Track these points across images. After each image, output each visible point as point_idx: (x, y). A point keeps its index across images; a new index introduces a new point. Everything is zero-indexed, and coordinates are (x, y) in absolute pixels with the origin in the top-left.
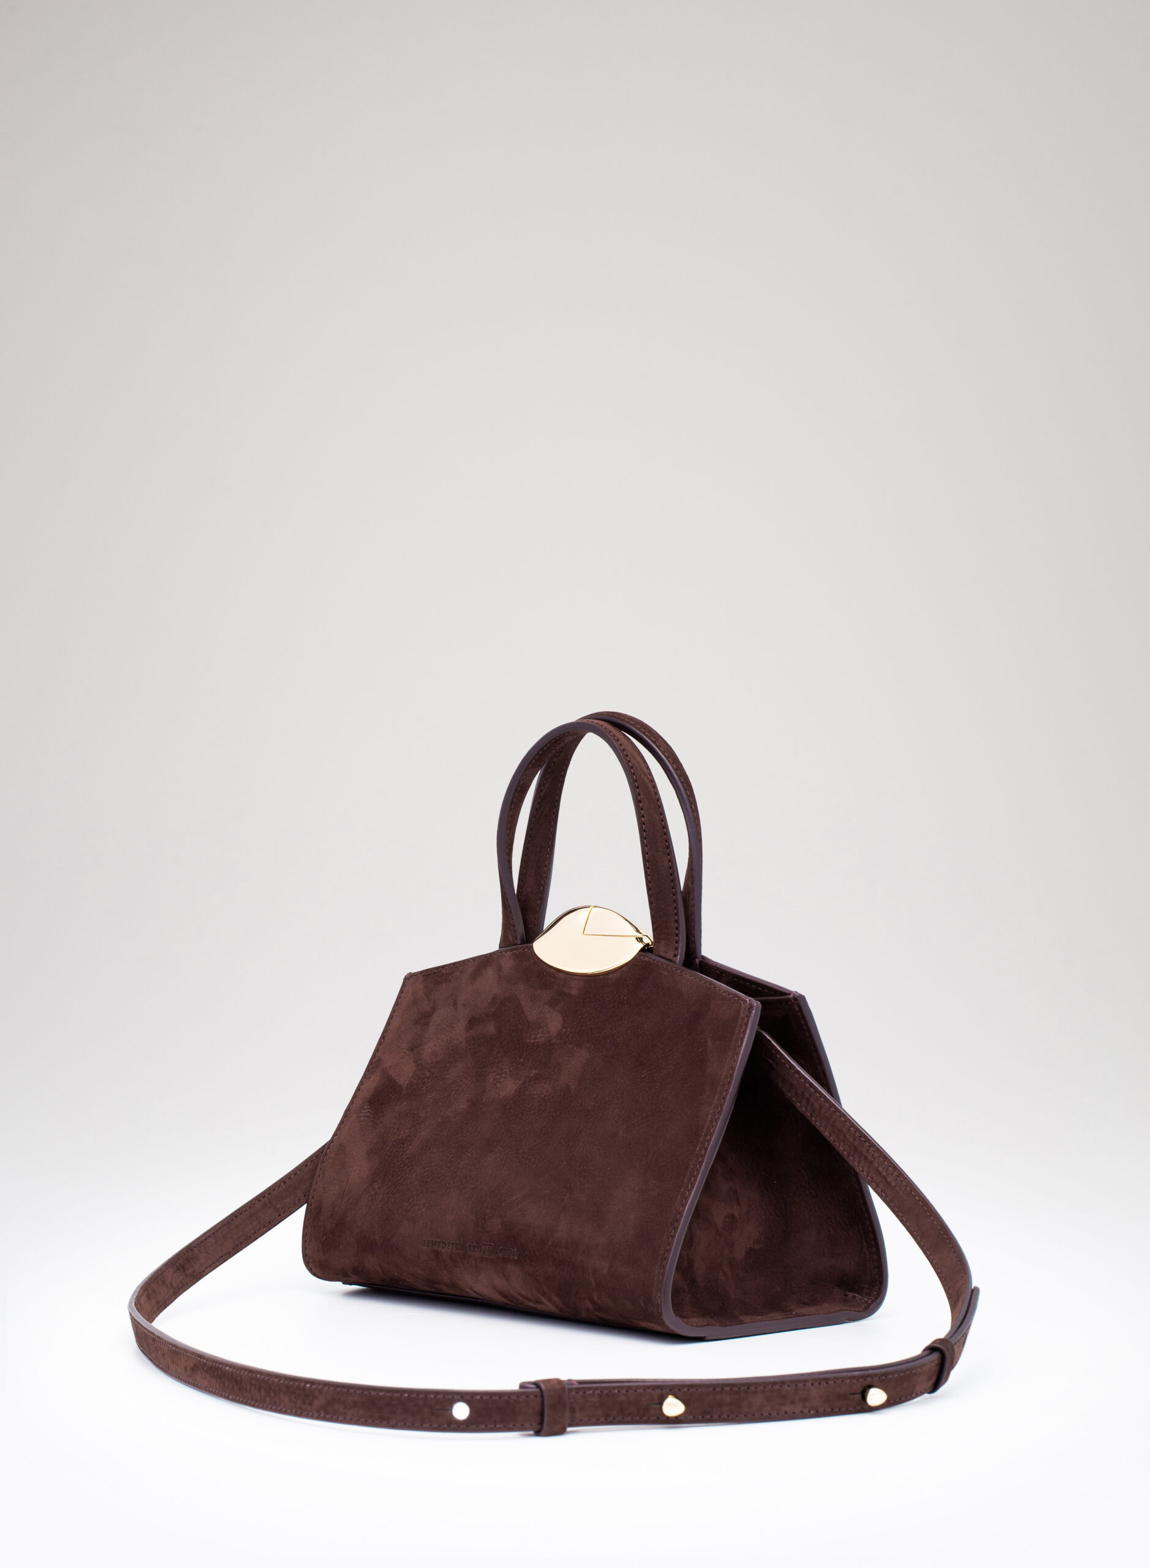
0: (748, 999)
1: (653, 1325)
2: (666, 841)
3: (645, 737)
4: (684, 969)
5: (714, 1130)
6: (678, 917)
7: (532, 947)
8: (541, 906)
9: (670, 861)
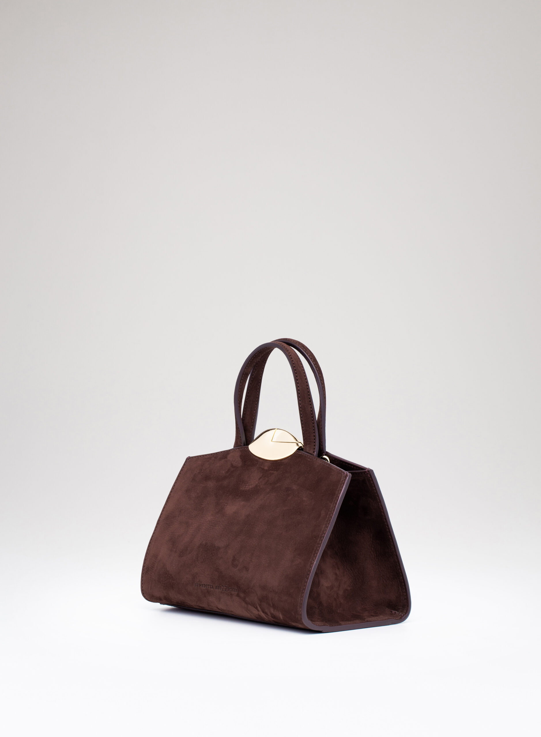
0: (345, 472)
1: (298, 624)
2: (309, 398)
3: (301, 349)
4: (318, 458)
5: (326, 532)
6: (315, 434)
7: (248, 447)
8: (252, 428)
9: (311, 408)
